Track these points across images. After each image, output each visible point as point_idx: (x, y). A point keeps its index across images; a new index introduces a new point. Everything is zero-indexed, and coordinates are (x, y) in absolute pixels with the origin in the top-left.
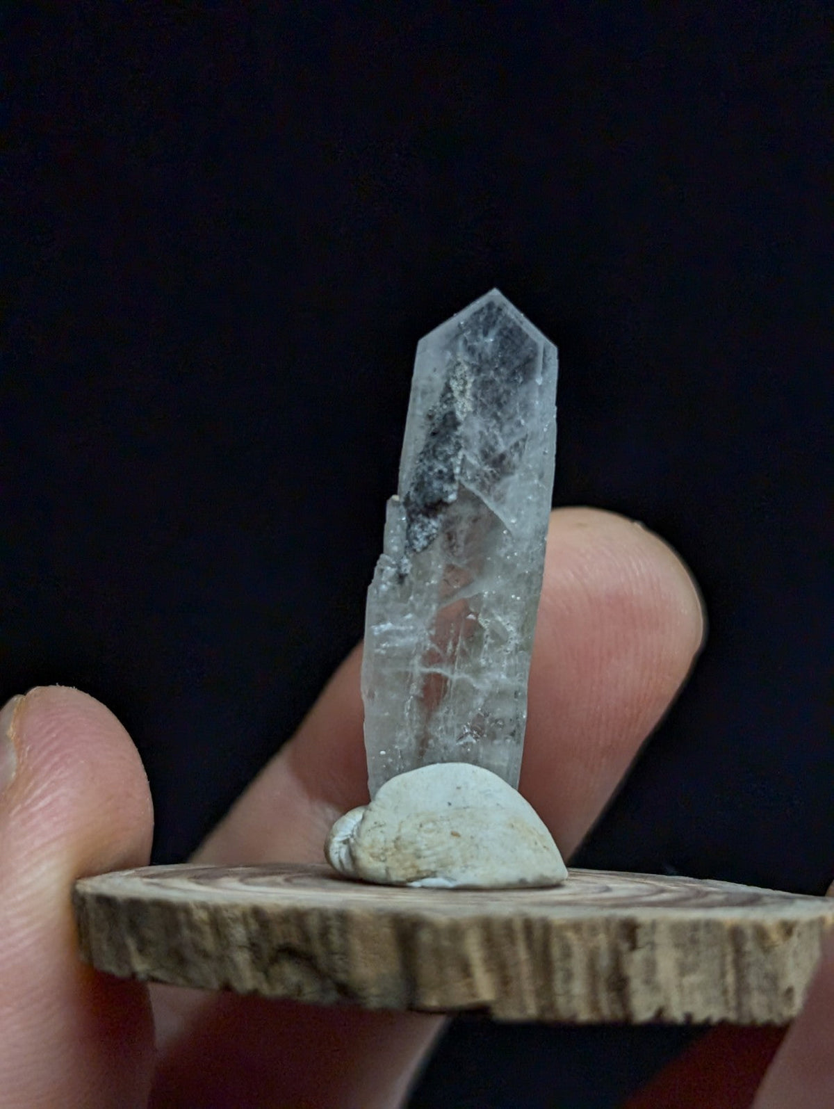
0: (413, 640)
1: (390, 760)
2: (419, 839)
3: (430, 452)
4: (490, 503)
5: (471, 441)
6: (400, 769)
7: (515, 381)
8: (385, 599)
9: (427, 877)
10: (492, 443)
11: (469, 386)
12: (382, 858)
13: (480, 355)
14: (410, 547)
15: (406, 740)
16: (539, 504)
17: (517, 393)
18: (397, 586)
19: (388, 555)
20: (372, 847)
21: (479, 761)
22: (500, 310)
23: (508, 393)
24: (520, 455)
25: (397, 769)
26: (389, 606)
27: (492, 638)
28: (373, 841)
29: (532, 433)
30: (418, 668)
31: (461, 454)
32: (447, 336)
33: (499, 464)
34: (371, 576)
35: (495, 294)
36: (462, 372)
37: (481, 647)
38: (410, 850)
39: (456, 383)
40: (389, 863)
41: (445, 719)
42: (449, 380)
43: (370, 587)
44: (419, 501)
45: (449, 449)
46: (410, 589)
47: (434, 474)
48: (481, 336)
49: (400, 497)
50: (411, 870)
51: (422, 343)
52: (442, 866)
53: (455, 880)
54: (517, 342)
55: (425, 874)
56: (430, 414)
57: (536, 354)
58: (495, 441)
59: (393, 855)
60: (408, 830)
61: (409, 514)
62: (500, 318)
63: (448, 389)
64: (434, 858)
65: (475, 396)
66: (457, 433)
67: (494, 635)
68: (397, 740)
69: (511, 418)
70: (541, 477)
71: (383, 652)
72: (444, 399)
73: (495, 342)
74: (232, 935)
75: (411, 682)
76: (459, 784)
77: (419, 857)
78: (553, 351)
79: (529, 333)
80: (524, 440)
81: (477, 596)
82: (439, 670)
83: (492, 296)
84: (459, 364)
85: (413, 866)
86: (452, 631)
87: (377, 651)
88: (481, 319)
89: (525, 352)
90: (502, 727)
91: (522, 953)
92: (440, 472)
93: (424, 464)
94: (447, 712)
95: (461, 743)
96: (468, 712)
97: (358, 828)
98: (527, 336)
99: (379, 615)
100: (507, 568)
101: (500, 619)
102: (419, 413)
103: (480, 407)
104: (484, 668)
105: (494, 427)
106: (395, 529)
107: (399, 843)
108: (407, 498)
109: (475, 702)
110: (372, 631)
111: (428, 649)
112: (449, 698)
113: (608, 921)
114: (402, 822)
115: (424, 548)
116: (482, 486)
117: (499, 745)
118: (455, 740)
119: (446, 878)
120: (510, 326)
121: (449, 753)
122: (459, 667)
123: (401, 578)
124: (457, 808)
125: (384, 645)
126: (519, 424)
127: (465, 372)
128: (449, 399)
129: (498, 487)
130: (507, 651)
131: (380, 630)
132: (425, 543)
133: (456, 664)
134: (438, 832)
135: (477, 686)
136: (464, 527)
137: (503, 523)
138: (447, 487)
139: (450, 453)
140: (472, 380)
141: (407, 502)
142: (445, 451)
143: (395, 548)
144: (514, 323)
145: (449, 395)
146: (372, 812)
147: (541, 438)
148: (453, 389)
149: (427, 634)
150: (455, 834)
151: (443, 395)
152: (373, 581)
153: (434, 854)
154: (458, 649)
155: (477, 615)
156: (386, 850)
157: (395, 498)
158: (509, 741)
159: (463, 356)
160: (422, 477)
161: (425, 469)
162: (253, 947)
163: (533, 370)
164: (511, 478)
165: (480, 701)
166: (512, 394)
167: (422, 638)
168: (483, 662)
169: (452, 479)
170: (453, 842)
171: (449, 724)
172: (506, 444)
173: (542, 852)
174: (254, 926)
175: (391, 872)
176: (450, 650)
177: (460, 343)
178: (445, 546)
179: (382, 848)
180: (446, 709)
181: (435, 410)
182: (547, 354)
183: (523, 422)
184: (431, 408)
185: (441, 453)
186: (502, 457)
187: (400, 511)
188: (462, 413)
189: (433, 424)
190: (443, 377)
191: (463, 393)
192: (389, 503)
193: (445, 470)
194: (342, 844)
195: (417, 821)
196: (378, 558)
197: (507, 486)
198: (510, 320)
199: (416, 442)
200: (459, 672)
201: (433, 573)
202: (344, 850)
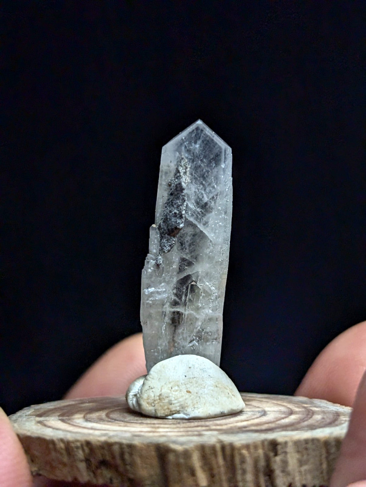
0: (165, 295)
1: (156, 354)
2: (171, 395)
3: (170, 203)
4: (201, 227)
5: (190, 196)
6: (161, 358)
7: (211, 166)
8: (151, 276)
9: (175, 413)
10: (201, 197)
11: (188, 169)
12: (153, 405)
13: (193, 153)
14: (162, 250)
15: (164, 344)
16: (225, 227)
17: (212, 173)
18: (156, 270)
19: (151, 254)
20: (148, 399)
21: (200, 352)
22: (202, 131)
23: (208, 172)
24: (215, 203)
25: (160, 358)
26: (153, 279)
27: (204, 293)
28: (148, 396)
29: (220, 192)
30: (168, 309)
31: (185, 203)
32: (177, 144)
33: (205, 207)
34: (143, 265)
35: (199, 122)
36: (185, 162)
37: (199, 298)
38: (167, 400)
39: (182, 168)
40: (157, 407)
41: (182, 333)
42: (178, 167)
43: (143, 270)
44: (165, 228)
45: (179, 202)
46: (163, 271)
47: (172, 214)
48: (193, 144)
49: (156, 226)
50: (167, 410)
51: (164, 148)
52: (182, 408)
53: (189, 415)
54: (211, 146)
55: (174, 412)
56: (170, 184)
57: (221, 152)
58: (202, 196)
59: (158, 403)
60: (165, 391)
61: (161, 234)
62: (203, 135)
63: (178, 171)
64: (178, 404)
65: (192, 174)
66: (183, 194)
67: (205, 291)
68: (159, 344)
69: (209, 184)
70: (226, 213)
71: (151, 302)
72: (176, 176)
73: (200, 146)
74: (76, 455)
75: (165, 315)
76: (190, 366)
77: (171, 404)
78: (229, 150)
79: (217, 142)
80: (217, 195)
81: (195, 273)
82: (178, 310)
83: (198, 124)
84: (182, 159)
85: (168, 409)
86: (184, 290)
87: (148, 302)
88: (193, 135)
89: (216, 151)
90: (210, 335)
91: (221, 461)
92: (175, 213)
93: (167, 209)
94: (183, 330)
95: (191, 345)
96: (194, 329)
97: (141, 389)
98: (216, 144)
99: (147, 284)
100: (211, 258)
101: (207, 284)
102: (164, 183)
103: (194, 179)
104: (201, 308)
105: (201, 189)
106: (154, 242)
107: (161, 397)
108: (160, 226)
109: (197, 324)
110: (144, 293)
111: (173, 300)
112: (184, 323)
113: (263, 442)
114: (162, 386)
115: (169, 251)
116: (197, 219)
117: (209, 344)
118: (188, 343)
119: (184, 414)
120: (208, 138)
121: (185, 349)
122: (188, 308)
123: (158, 265)
124: (190, 378)
125: (151, 299)
126: (213, 187)
127: (186, 162)
128: (178, 176)
129: (205, 219)
130: (212, 299)
131: (149, 292)
132: (169, 248)
133: (187, 307)
134: (180, 391)
135: (197, 317)
136: (188, 239)
137: (208, 237)
138: (179, 221)
139: (179, 204)
140: (190, 166)
141: (160, 228)
142: (177, 203)
143: (155, 251)
144: (210, 137)
145: (178, 174)
146: (148, 381)
147: (225, 194)
148: (180, 171)
149: (172, 292)
150: (188, 392)
151: (175, 174)
152: (144, 267)
153: (178, 402)
154: (187, 299)
155: (196, 282)
156: (155, 401)
157: (154, 226)
158: (214, 343)
159: (185, 155)
160: (166, 216)
161: (168, 211)
162: (87, 460)
163: (220, 160)
164: (210, 215)
165: (200, 323)
166: (210, 173)
167: (169, 295)
168: (200, 305)
169: (181, 217)
170: (187, 396)
171: (185, 336)
172: (208, 198)
173: (232, 398)
174: (87, 450)
175: (157, 411)
176: (184, 300)
177: (183, 148)
178: (179, 249)
179: (153, 400)
180: (183, 329)
181: (172, 182)
182: (226, 152)
183: (215, 186)
184: (170, 181)
185: (175, 204)
186: (206, 204)
187: (156, 232)
188: (185, 183)
189: (171, 189)
190: (175, 165)
191: (185, 173)
192: (150, 228)
193: (178, 212)
194: (133, 396)
195: (170, 386)
196: (146, 256)
197: (208, 218)
198: (207, 136)
199: (163, 198)
200: (188, 311)
201: (174, 262)
202: (135, 399)
